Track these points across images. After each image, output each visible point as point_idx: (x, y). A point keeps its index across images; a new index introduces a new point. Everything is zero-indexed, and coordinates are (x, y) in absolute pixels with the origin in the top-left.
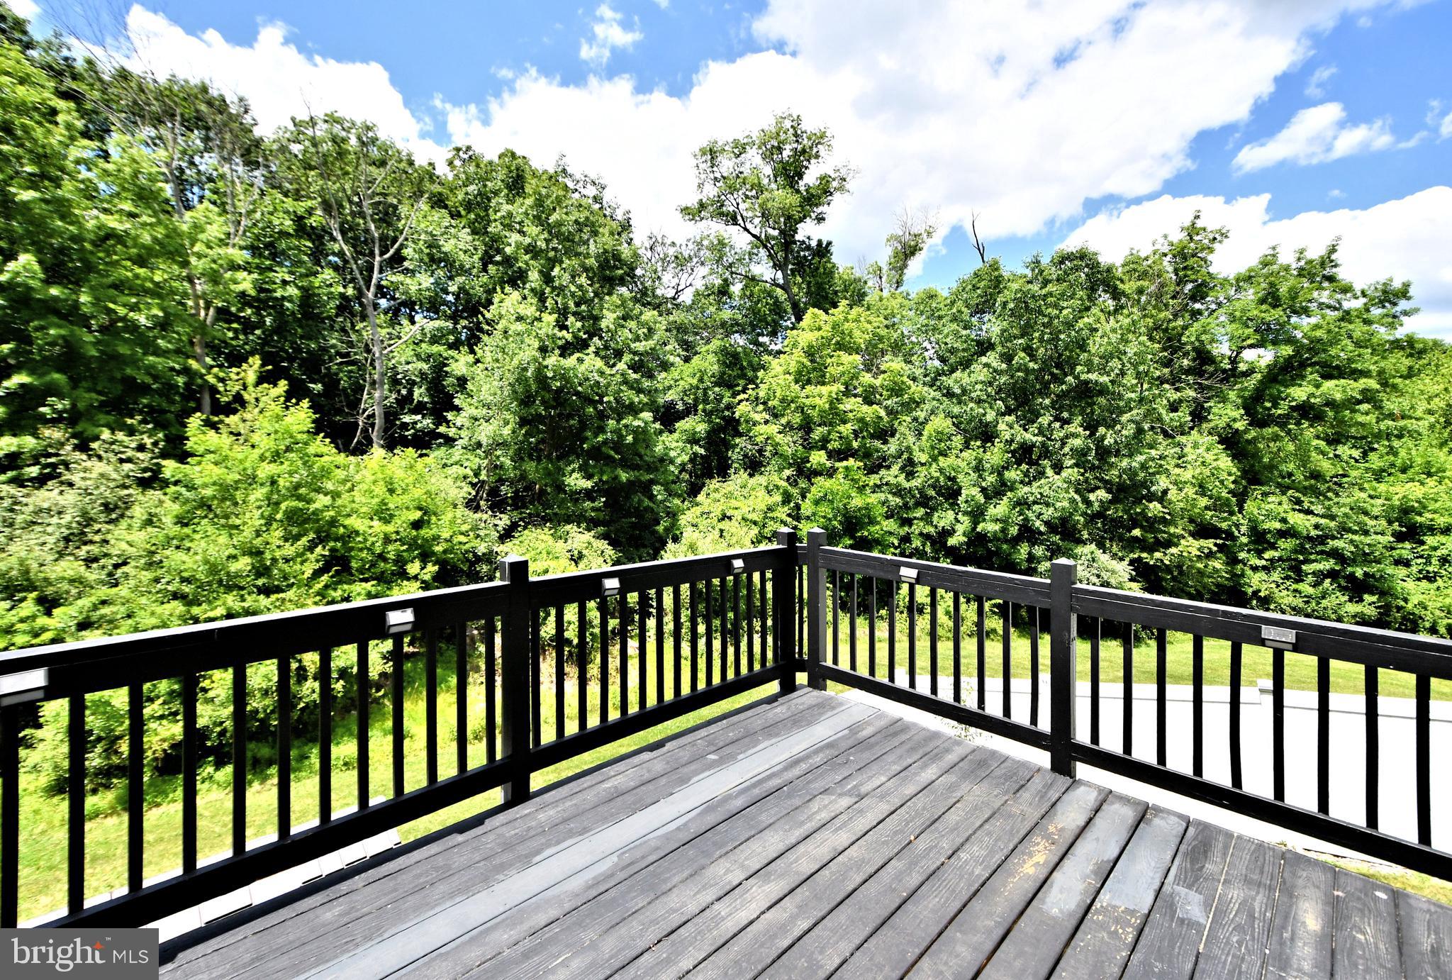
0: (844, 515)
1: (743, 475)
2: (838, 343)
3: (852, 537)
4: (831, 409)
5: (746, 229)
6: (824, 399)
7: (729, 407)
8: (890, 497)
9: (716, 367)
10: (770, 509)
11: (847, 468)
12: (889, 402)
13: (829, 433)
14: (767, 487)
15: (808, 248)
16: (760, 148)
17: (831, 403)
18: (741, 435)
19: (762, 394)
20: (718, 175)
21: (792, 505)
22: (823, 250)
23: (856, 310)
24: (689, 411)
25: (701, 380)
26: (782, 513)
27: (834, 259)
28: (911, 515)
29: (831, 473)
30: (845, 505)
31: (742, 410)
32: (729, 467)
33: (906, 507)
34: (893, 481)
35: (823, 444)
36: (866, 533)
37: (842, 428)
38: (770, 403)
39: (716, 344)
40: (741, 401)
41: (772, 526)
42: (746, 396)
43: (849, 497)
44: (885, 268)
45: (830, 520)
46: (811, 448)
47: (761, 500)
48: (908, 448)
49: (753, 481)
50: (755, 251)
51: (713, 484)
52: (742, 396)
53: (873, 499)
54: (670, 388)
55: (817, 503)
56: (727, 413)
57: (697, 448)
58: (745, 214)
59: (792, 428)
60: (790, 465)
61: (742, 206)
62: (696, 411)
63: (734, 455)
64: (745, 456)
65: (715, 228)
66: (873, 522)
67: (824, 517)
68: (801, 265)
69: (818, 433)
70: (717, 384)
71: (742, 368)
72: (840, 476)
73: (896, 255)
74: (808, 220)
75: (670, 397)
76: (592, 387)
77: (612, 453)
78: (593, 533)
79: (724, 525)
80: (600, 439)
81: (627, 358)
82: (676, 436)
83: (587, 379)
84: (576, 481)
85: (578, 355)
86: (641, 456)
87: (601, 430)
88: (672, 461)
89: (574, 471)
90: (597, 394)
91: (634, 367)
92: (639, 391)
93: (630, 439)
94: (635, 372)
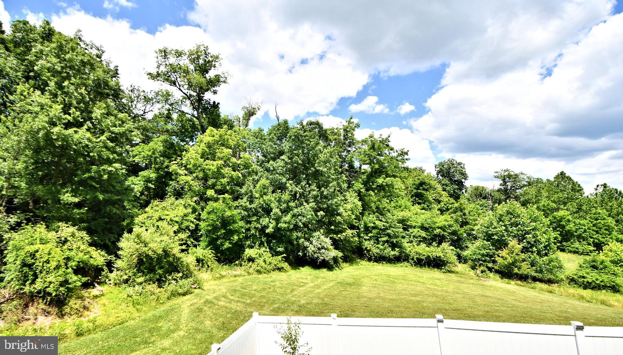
0: (222, 219)
1: (173, 199)
2: (222, 143)
3: (225, 229)
4: (218, 171)
5: (180, 89)
6: (215, 167)
7: (167, 167)
8: (242, 211)
9: (162, 148)
10: (185, 215)
11: (224, 198)
12: (243, 171)
13: (216, 182)
14: (184, 205)
15: (209, 103)
16: (189, 57)
17: (218, 169)
18: (173, 180)
19: (184, 162)
20: (167, 63)
21: (197, 213)
22: (216, 106)
23: (229, 132)
24: (147, 167)
25: (154, 153)
26: (192, 217)
27: (220, 110)
28: (251, 220)
29: (216, 200)
30: (222, 214)
31: (173, 167)
32: (167, 194)
33: (249, 216)
34: (244, 205)
35: (213, 186)
36: (232, 228)
37: (222, 180)
38: (188, 166)
39: (163, 137)
40: (174, 164)
41: (186, 224)
42: (176, 162)
43: (224, 211)
44: (241, 119)
45: (215, 221)
46: (207, 188)
47: (182, 211)
48: (251, 191)
49: (177, 202)
50: (184, 100)
51: (156, 202)
52: (174, 162)
53: (235, 212)
54: (136, 155)
55: (209, 213)
56: (166, 170)
57: (150, 185)
58: (180, 83)
59: (198, 179)
60: (197, 195)
61: (178, 79)
62: (151, 167)
63: (169, 189)
64: (175, 190)
65: (166, 87)
66: (234, 222)
67: (212, 220)
68: (205, 110)
69: (210, 182)
70: (161, 156)
71: (175, 150)
72: (221, 201)
73: (246, 114)
74: (209, 91)
75: (137, 159)
76: (83, 147)
77: (94, 184)
78: (76, 227)
79: (160, 223)
80: (86, 175)
81: (107, 134)
82: (139, 178)
83: (80, 143)
84: (67, 197)
85: (75, 129)
86: (114, 187)
87: (89, 171)
88: (132, 190)
89: (67, 192)
90: (87, 151)
91: (112, 140)
92: (114, 152)
93: (106, 177)
94: (112, 142)
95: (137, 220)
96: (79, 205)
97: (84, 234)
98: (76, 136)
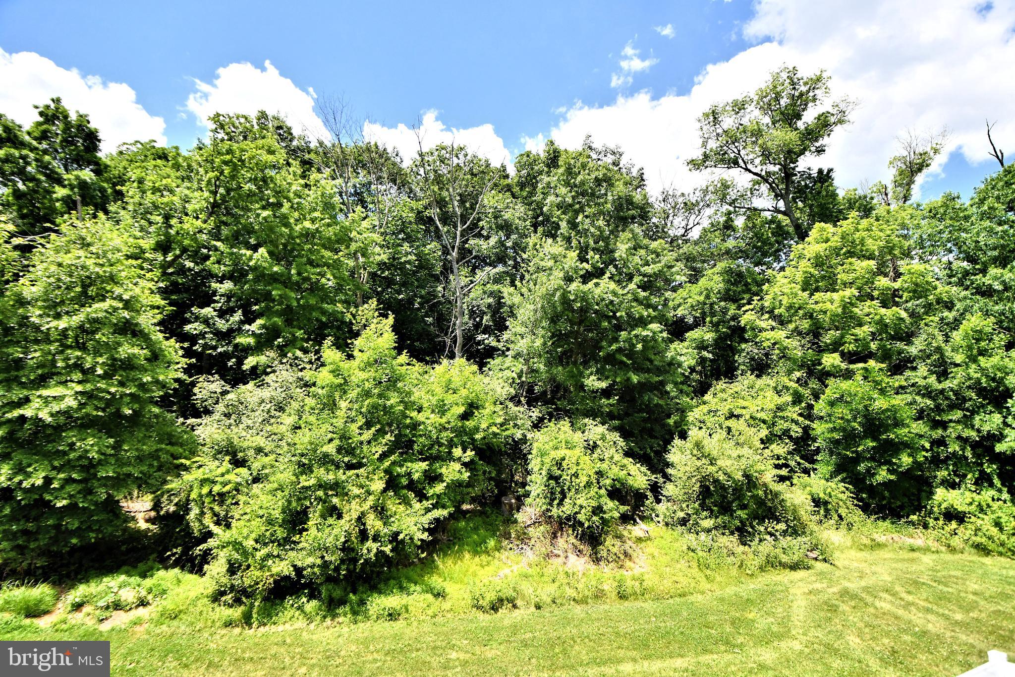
0: (865, 416)
1: (751, 378)
2: (849, 252)
3: (874, 439)
4: (844, 313)
5: (747, 169)
6: (836, 304)
7: (735, 318)
8: (918, 399)
9: (722, 285)
10: (779, 408)
11: (866, 369)
12: (909, 305)
13: (842, 336)
14: (775, 388)
15: (810, 177)
16: (758, 103)
17: (844, 307)
18: (746, 341)
19: (766, 304)
20: (720, 131)
21: (803, 405)
22: (824, 177)
23: (865, 223)
24: (696, 324)
25: (708, 297)
26: (793, 412)
27: (836, 183)
28: (946, 418)
29: (848, 375)
30: (866, 407)
31: (747, 318)
32: (736, 369)
33: (938, 409)
34: (921, 382)
35: (835, 347)
36: (892, 436)
37: (857, 331)
38: (776, 312)
39: (721, 265)
40: (747, 311)
41: (782, 425)
42: (751, 307)
43: (870, 399)
44: (890, 187)
45: (848, 421)
46: (823, 351)
47: (771, 400)
48: (939, 349)
49: (760, 383)
50: (757, 187)
51: (721, 385)
52: (747, 307)
53: (898, 400)
54: (679, 305)
55: (832, 404)
56: (732, 323)
57: (705, 354)
58: (746, 158)
59: (800, 333)
60: (801, 367)
61: (743, 153)
62: (704, 323)
63: (740, 359)
64: (752, 359)
65: (719, 174)
66: (898, 423)
67: (842, 418)
68: (801, 192)
69: (828, 338)
70: (721, 299)
71: (747, 284)
72: (859, 377)
73: (901, 173)
74: (807, 153)
75: (680, 312)
76: (607, 306)
77: (625, 359)
78: (606, 426)
79: (732, 423)
80: (614, 347)
81: (637, 279)
82: (686, 344)
83: (603, 299)
84: (593, 382)
85: (595, 281)
86: (651, 361)
87: (616, 340)
88: (680, 365)
89: (591, 374)
90: (611, 311)
91: (643, 287)
92: (648, 306)
93: (639, 346)
94: (644, 291)
95: (691, 417)
96: (606, 393)
97: (615, 436)
98: (598, 291)
